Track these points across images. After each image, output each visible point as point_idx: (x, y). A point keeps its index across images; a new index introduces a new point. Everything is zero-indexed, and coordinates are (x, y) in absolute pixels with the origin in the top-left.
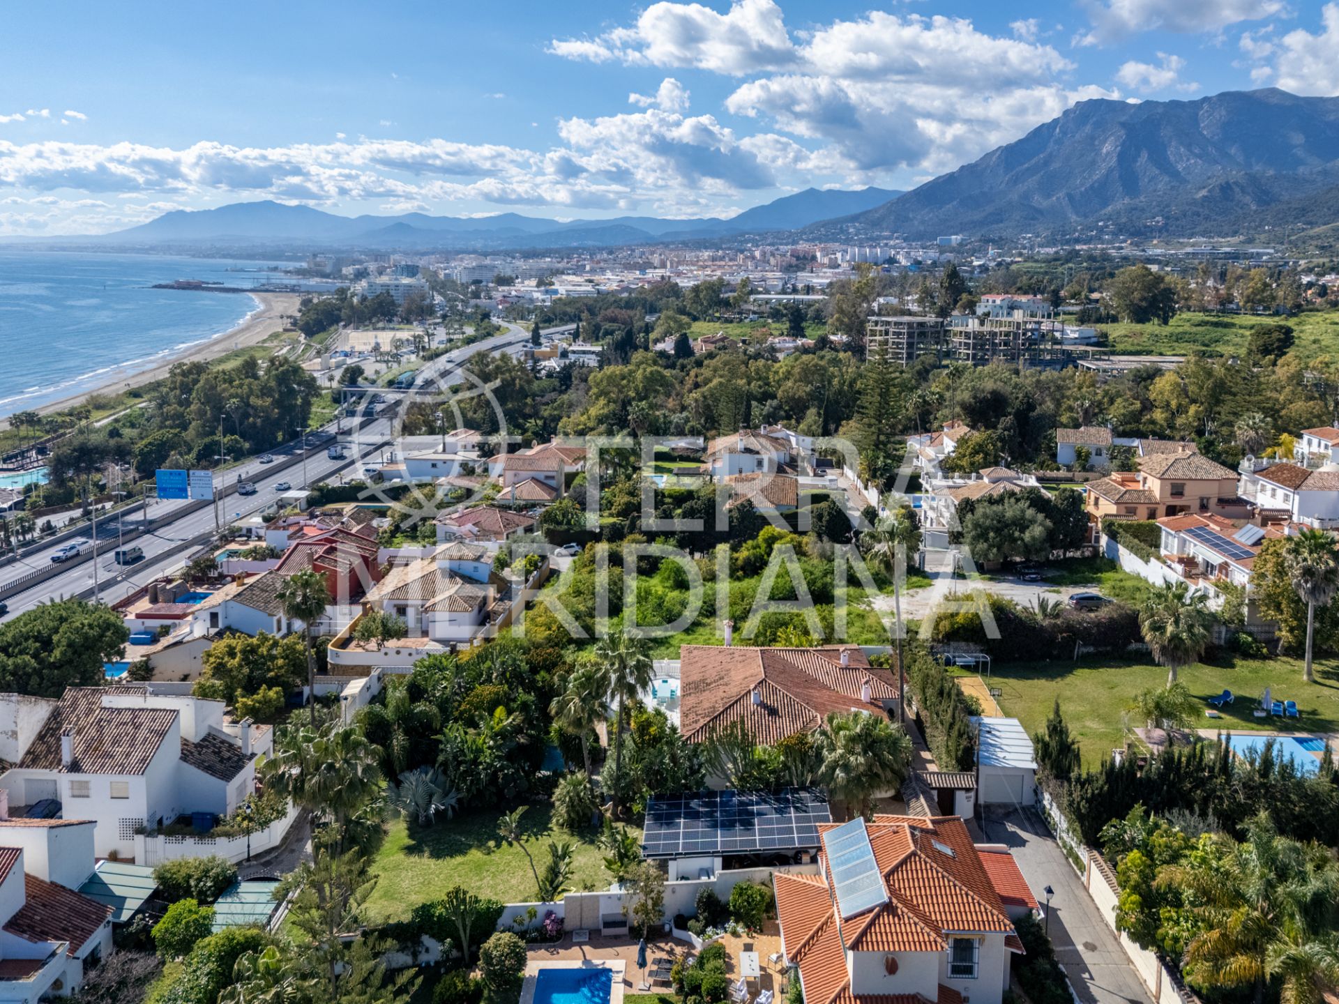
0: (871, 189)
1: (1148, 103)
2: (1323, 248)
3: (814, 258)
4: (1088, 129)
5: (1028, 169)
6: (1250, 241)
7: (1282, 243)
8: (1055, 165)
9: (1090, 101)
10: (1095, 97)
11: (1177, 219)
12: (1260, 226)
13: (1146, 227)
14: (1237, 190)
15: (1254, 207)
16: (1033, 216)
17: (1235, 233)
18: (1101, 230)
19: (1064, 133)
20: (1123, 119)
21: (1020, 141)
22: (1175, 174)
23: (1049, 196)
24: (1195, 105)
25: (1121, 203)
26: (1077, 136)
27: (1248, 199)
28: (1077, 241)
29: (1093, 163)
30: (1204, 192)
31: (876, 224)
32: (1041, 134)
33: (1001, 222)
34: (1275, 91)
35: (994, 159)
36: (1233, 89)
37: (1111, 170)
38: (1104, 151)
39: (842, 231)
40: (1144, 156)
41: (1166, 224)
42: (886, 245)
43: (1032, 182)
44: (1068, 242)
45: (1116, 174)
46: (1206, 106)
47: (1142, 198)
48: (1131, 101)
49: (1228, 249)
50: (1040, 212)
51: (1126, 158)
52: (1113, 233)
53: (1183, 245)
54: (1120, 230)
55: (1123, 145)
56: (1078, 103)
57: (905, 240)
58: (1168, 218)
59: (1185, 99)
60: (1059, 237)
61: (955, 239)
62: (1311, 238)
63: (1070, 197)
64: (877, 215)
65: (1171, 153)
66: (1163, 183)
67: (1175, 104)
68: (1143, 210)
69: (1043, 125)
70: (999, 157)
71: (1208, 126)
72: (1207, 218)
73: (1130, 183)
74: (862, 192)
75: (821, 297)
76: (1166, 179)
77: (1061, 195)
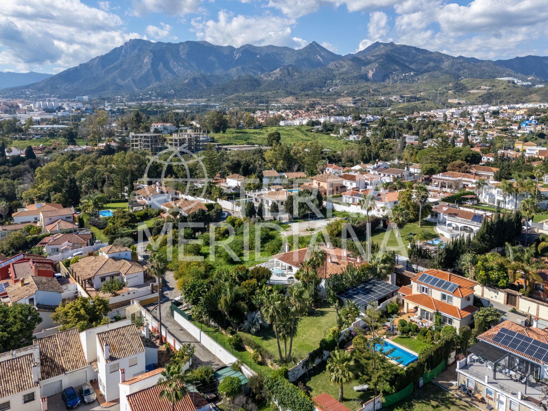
0: (31, 73)
1: (159, 42)
2: (235, 103)
3: (18, 107)
4: (136, 51)
5: (113, 67)
6: (209, 100)
7: (221, 101)
8: (125, 66)
9: (136, 39)
10: (137, 38)
11: (179, 91)
12: (209, 94)
13: (168, 94)
14: (199, 80)
15: (205, 87)
16: (119, 88)
17: (202, 97)
18: (151, 95)
19: (126, 52)
20: (150, 48)
21: (107, 55)
22: (174, 73)
23: (124, 80)
24: (177, 45)
25: (155, 84)
26: (132, 54)
27: (203, 84)
28: (142, 100)
29: (141, 66)
30: (187, 81)
31: (40, 90)
32: (116, 52)
33: (105, 90)
34: (205, 42)
35: (96, 61)
36: (191, 40)
37: (149, 70)
38: (145, 61)
39: (22, 93)
40: (161, 65)
41: (175, 93)
42: (49, 100)
43: (116, 73)
44: (138, 100)
45: (151, 72)
46: (181, 46)
47: (164, 82)
48: (152, 41)
49: (204, 104)
50: (121, 86)
51: (154, 64)
52: (156, 96)
53: (186, 102)
54: (158, 95)
55: (152, 59)
56: (130, 40)
57: (59, 98)
58: (175, 91)
59: (174, 43)
60: (134, 98)
61: (86, 98)
62: (230, 99)
63: (134, 81)
64: (40, 86)
65: (171, 64)
66: (170, 76)
67: (169, 44)
68: (165, 87)
69: (116, 48)
70: (98, 61)
71: (183, 53)
72: (190, 91)
73: (157, 76)
74: (27, 74)
75: (34, 126)
76: (171, 75)
77: (130, 79)
